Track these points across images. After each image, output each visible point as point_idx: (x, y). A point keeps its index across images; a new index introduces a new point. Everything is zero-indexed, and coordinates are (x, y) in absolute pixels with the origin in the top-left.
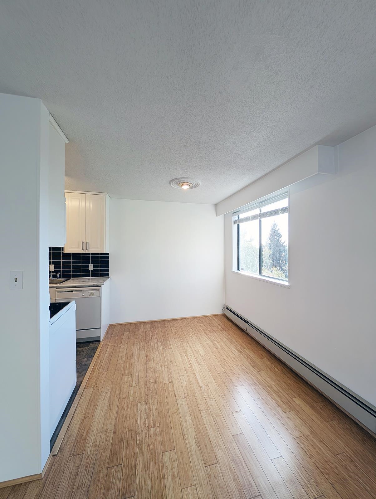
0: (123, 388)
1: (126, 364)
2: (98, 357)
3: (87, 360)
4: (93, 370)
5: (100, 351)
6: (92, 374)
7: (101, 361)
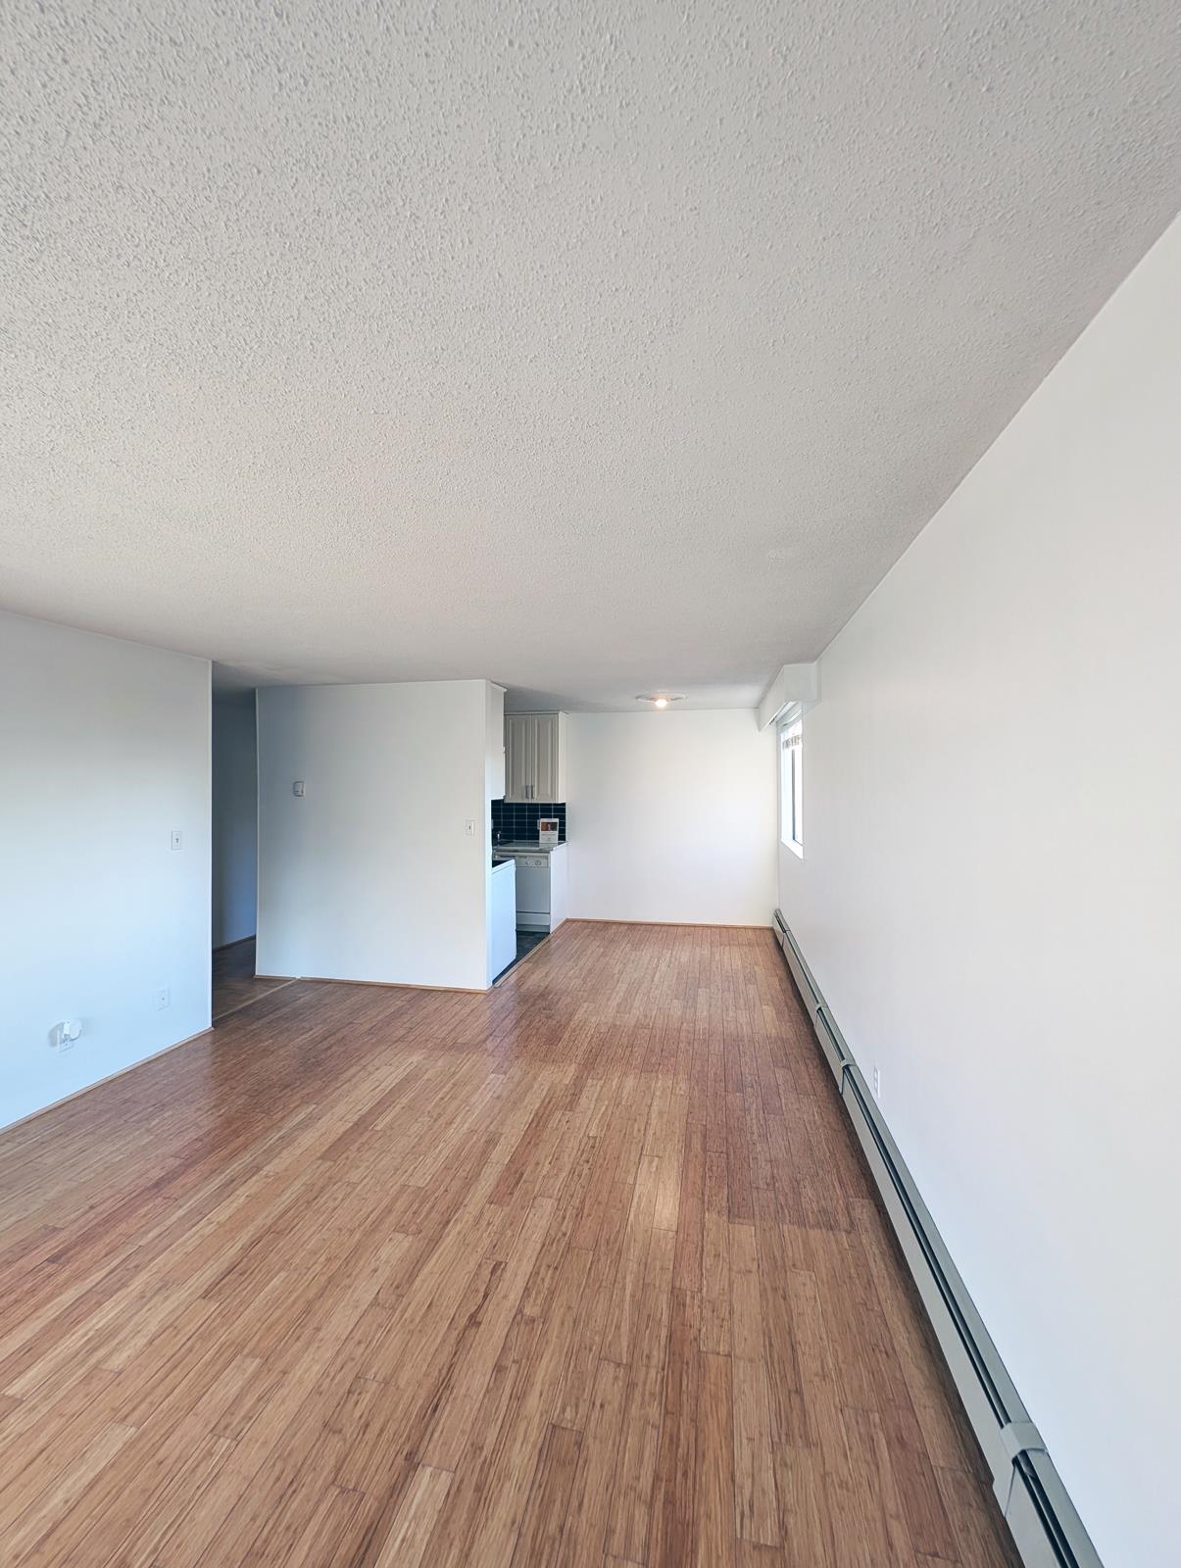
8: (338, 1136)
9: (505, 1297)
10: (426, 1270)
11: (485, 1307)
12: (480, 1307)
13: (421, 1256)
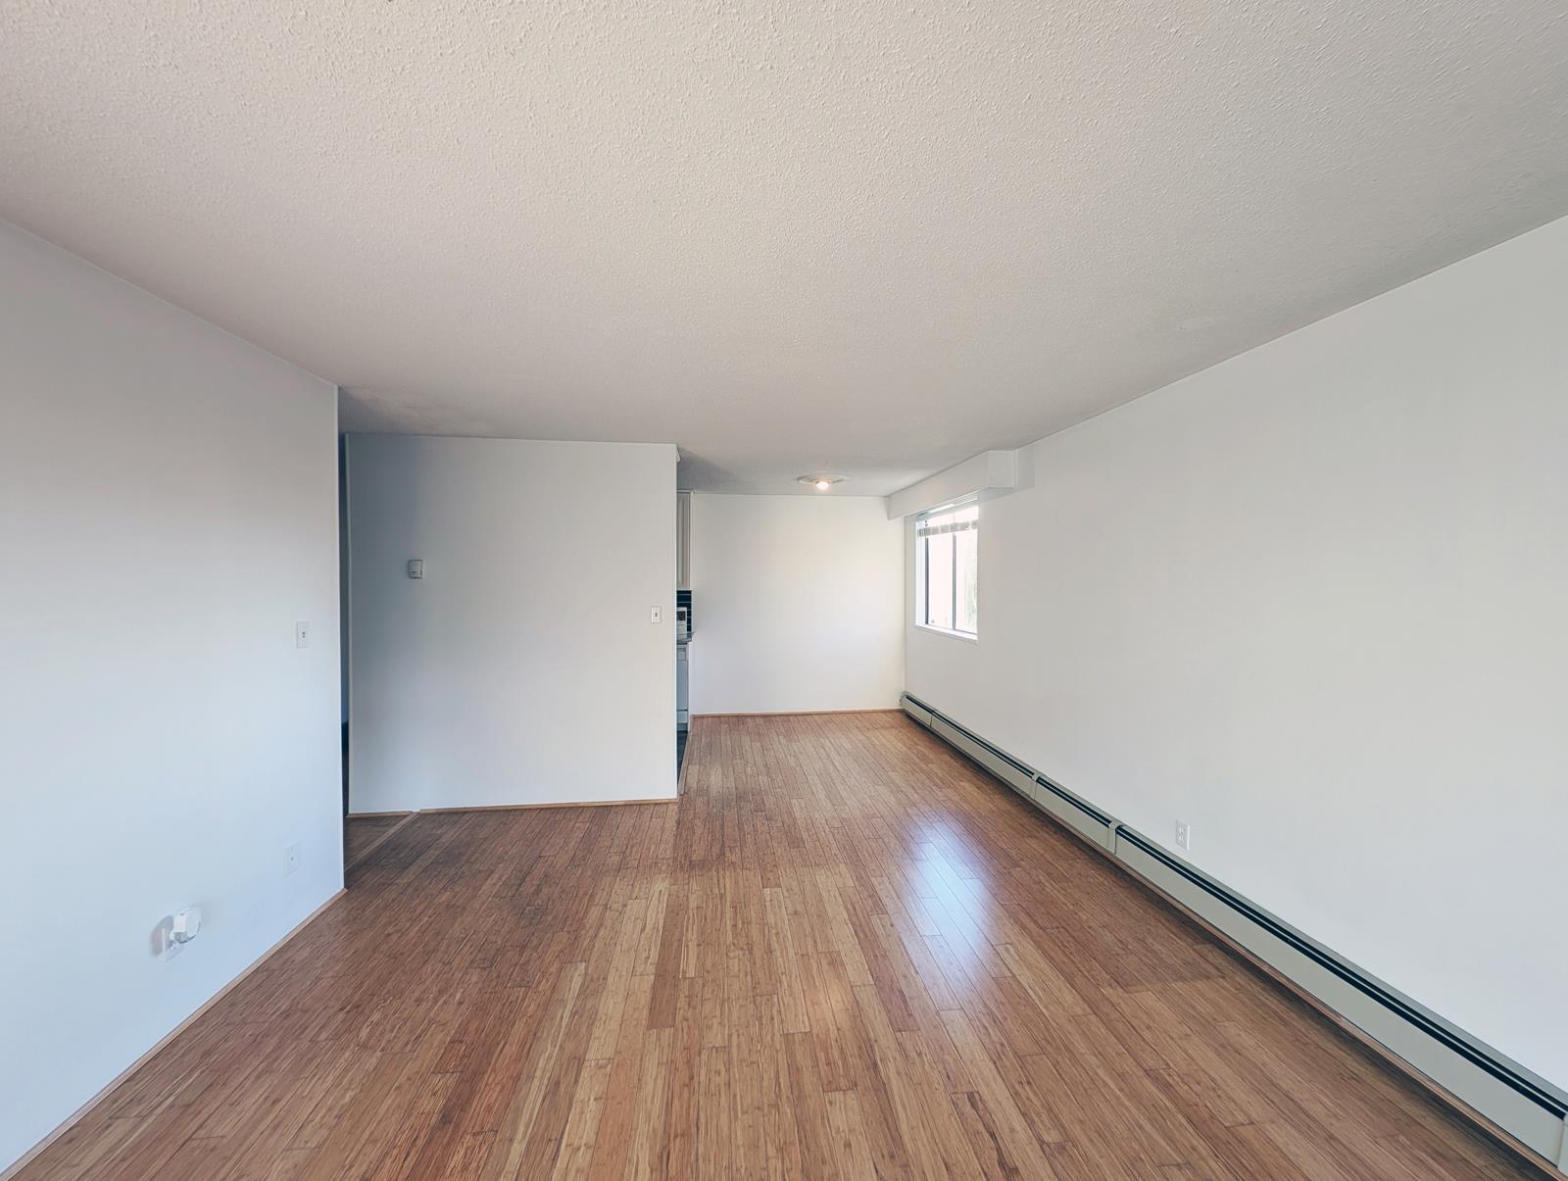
8: (649, 996)
9: (1012, 1130)
10: (904, 1127)
11: (1002, 1146)
12: (999, 1149)
13: (883, 1112)
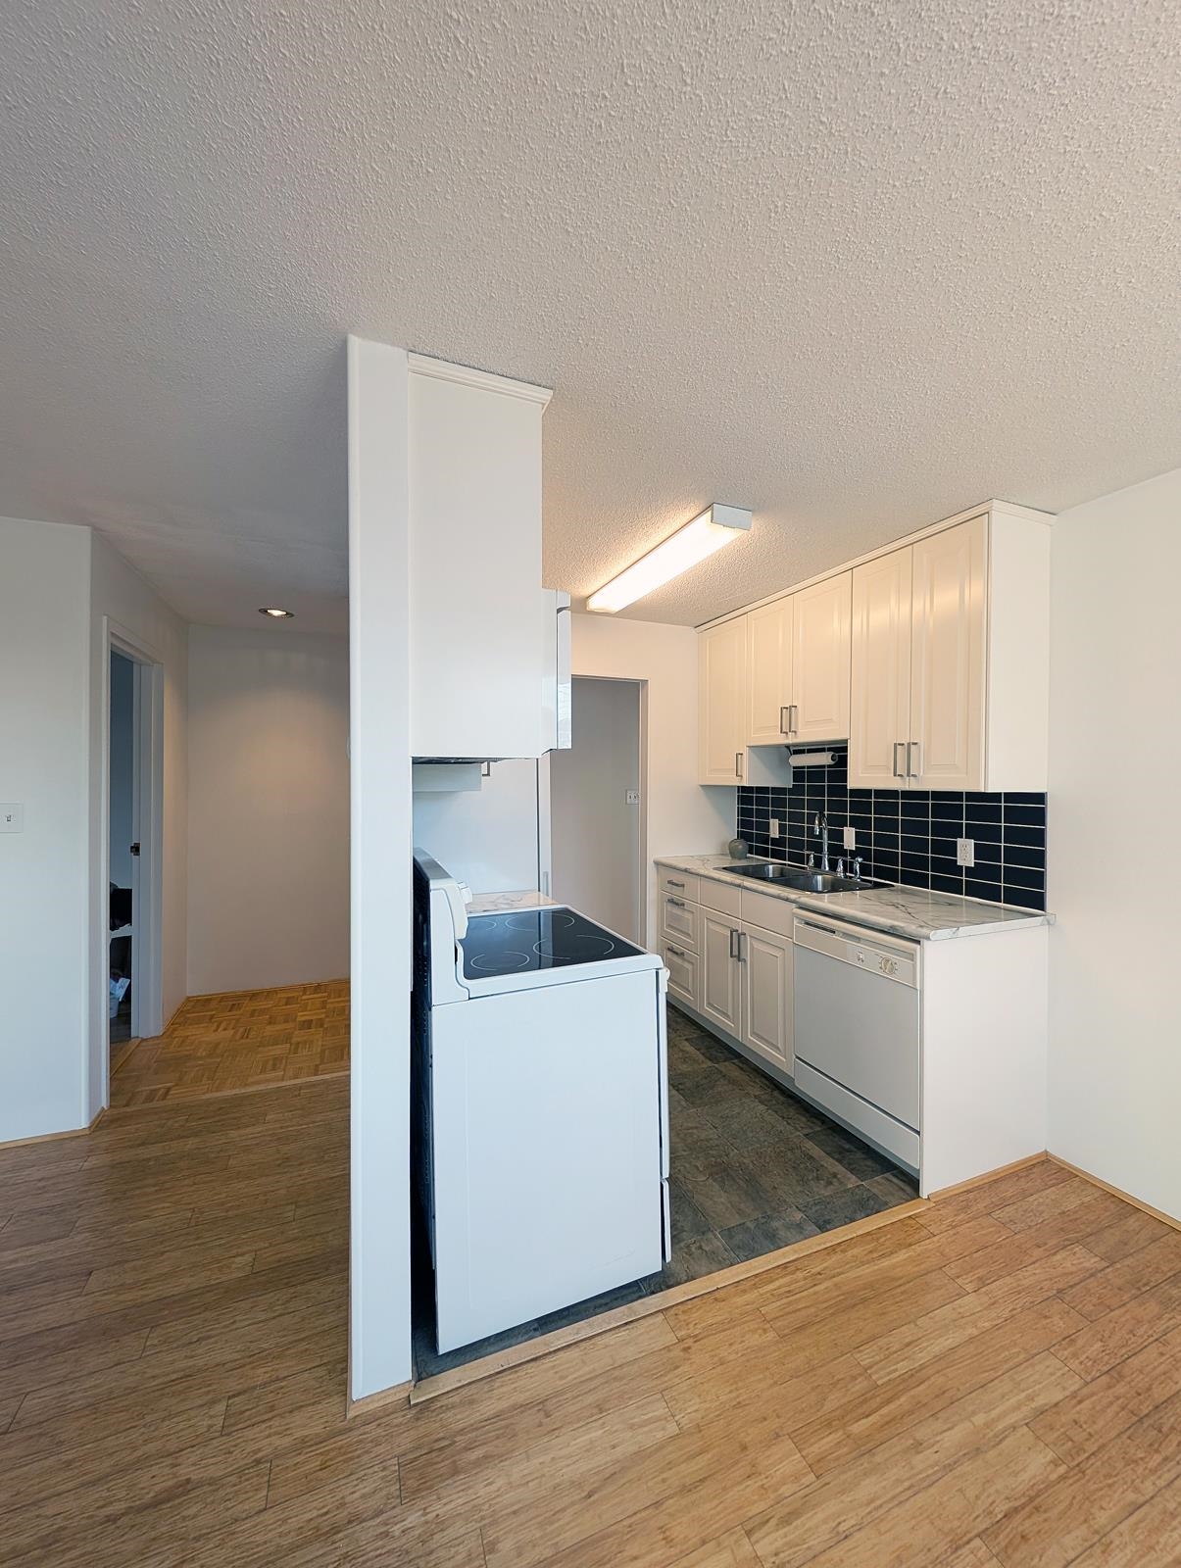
0: (724, 1489)
1: (874, 1404)
2: (832, 1249)
3: (798, 1225)
4: (759, 1280)
5: (868, 1234)
6: (742, 1287)
7: (819, 1274)
